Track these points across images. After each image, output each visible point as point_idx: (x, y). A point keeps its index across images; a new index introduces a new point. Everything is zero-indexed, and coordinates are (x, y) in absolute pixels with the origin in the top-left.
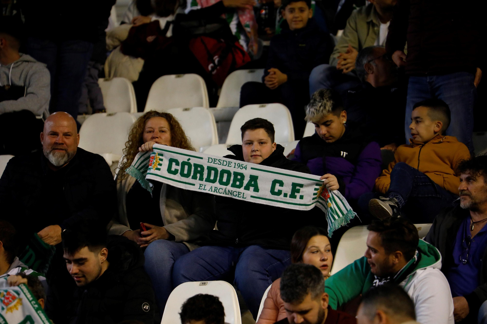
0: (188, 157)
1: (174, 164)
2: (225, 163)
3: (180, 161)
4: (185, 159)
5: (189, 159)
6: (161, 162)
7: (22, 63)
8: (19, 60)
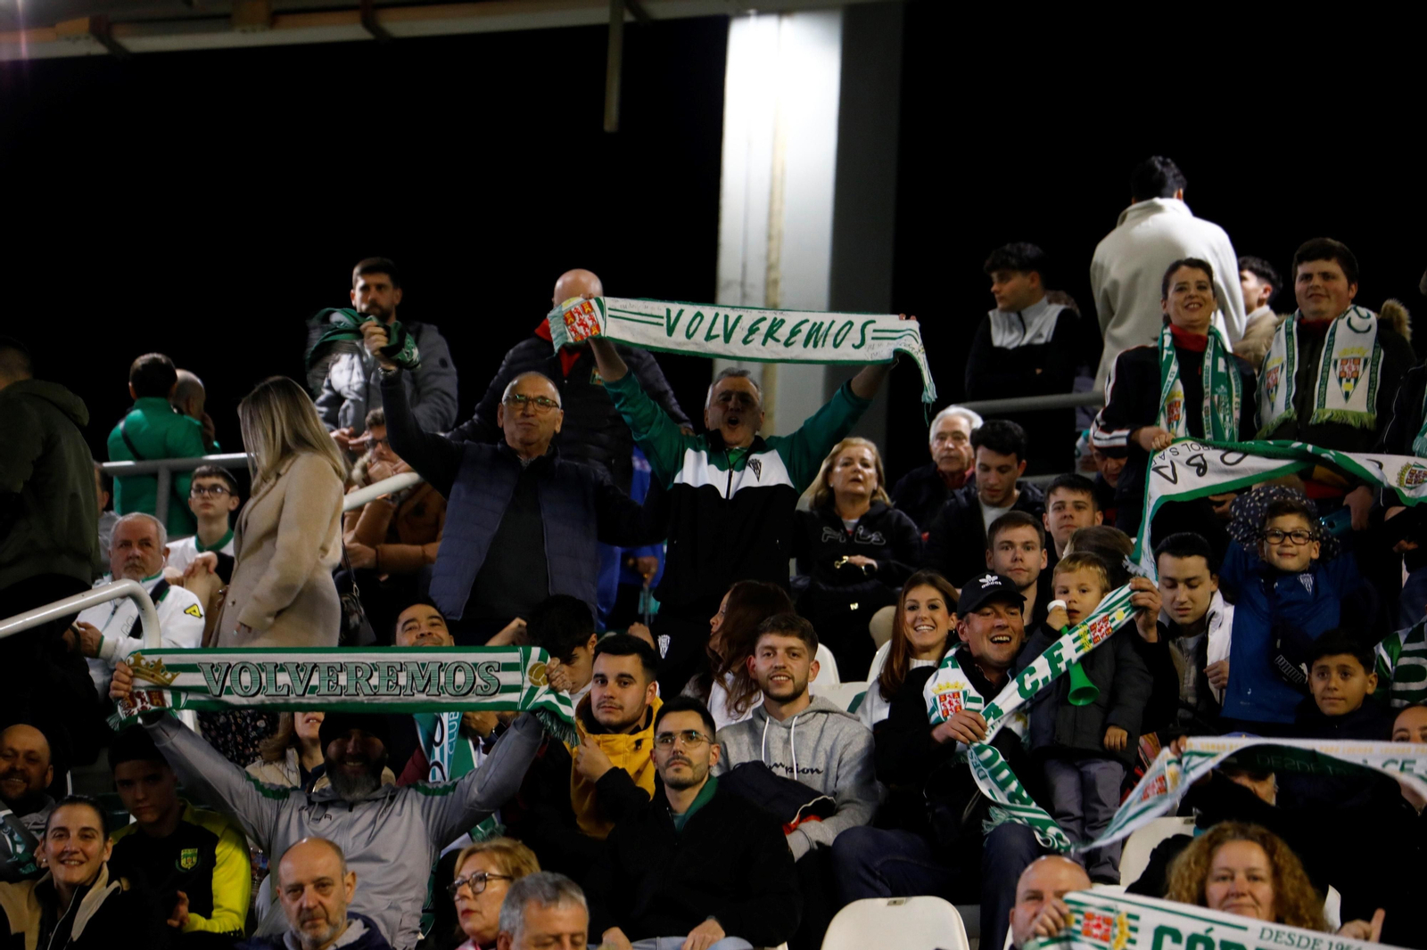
0: (1208, 925)
1: (1167, 940)
2: (1304, 942)
3: (1185, 934)
4: (1200, 928)
5: (1210, 930)
6: (1133, 935)
7: (814, 716)
8: (809, 709)
